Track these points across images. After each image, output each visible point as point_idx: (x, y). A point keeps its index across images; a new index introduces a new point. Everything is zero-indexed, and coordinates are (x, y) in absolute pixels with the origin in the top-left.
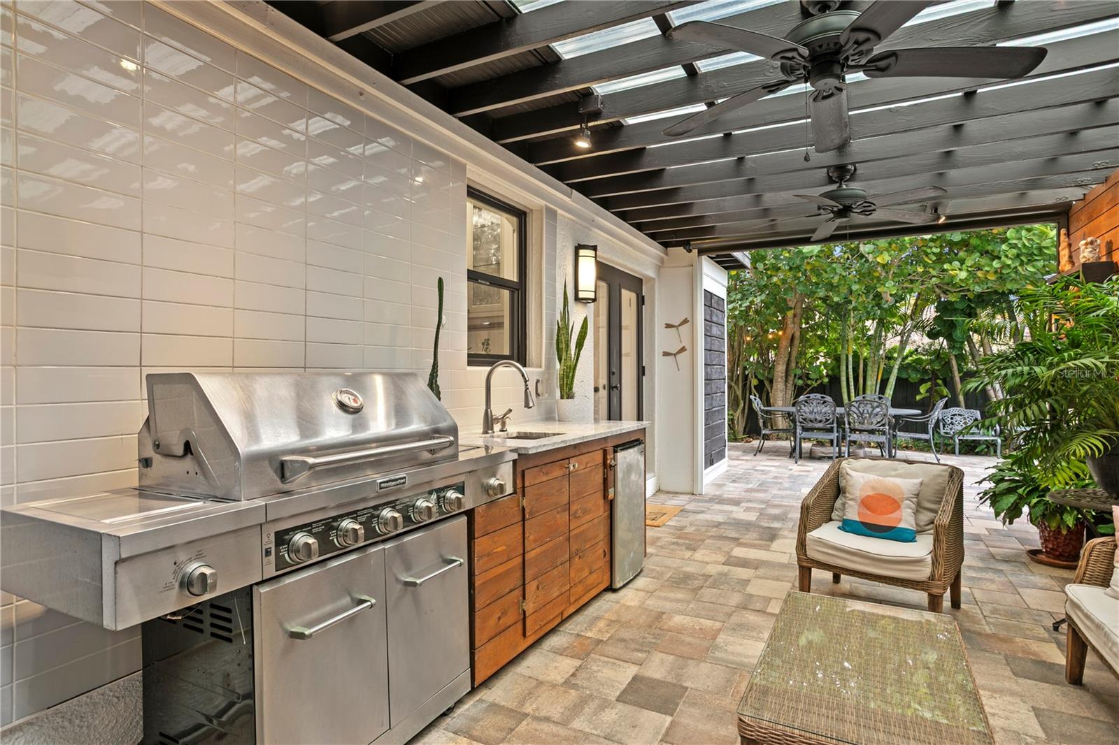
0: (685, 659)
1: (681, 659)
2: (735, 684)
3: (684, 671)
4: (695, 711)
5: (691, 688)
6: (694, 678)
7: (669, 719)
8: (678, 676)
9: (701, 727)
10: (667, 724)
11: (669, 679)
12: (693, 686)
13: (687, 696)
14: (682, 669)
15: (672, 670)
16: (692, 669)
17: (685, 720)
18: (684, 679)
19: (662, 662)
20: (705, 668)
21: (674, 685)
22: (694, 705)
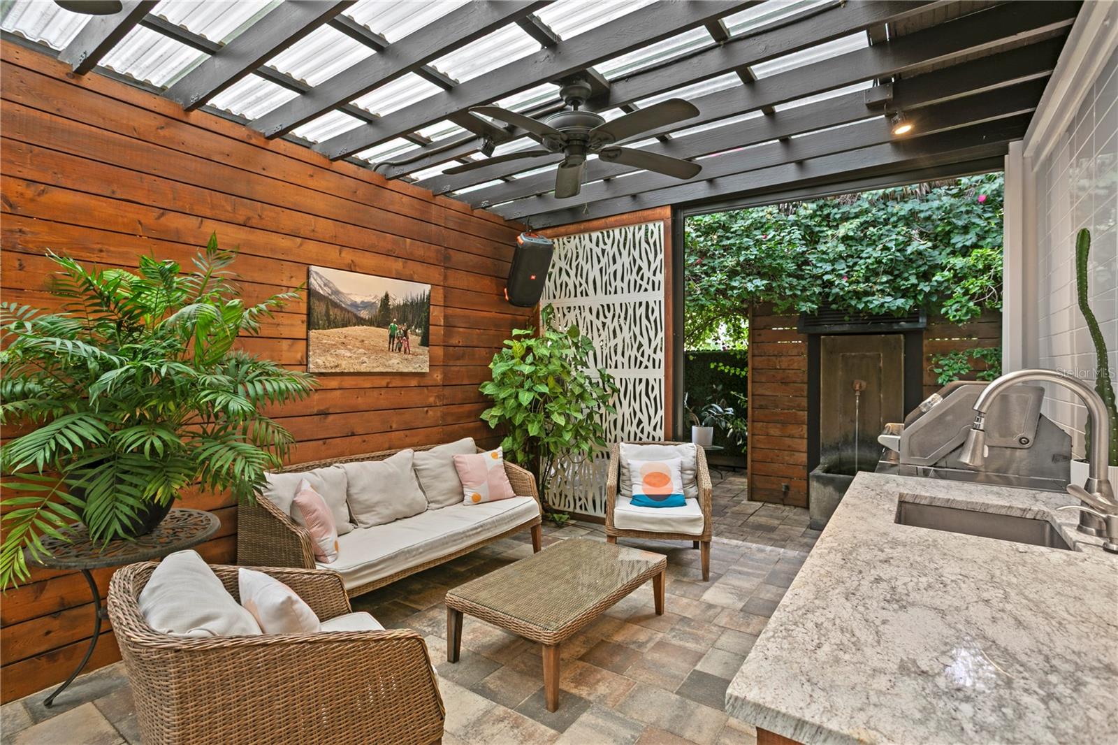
0: (672, 729)
1: (677, 731)
2: (627, 693)
3: (676, 713)
4: (674, 671)
5: (672, 692)
6: (667, 704)
7: (698, 668)
8: (683, 706)
9: (673, 660)
10: (700, 664)
11: (693, 704)
12: (671, 694)
13: (678, 685)
14: (677, 716)
15: (690, 716)
16: (667, 715)
17: (685, 665)
18: (677, 703)
19: (700, 729)
20: (651, 716)
21: (689, 697)
22: (674, 677)
